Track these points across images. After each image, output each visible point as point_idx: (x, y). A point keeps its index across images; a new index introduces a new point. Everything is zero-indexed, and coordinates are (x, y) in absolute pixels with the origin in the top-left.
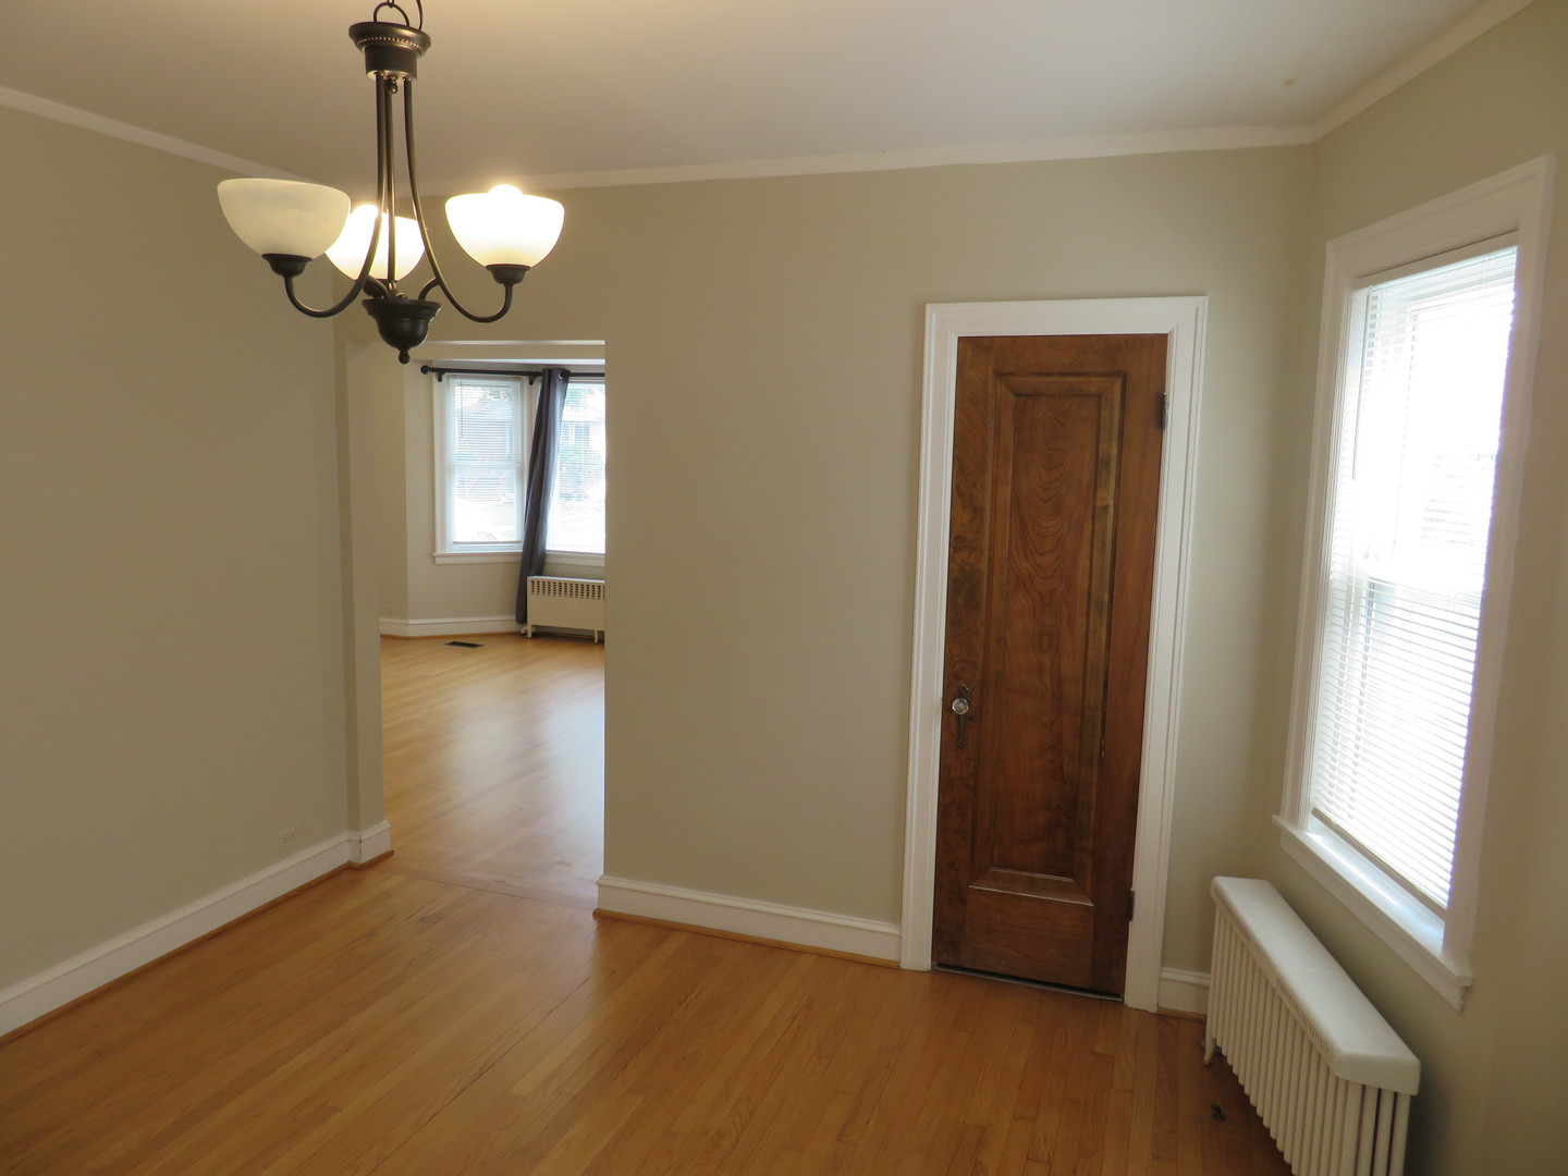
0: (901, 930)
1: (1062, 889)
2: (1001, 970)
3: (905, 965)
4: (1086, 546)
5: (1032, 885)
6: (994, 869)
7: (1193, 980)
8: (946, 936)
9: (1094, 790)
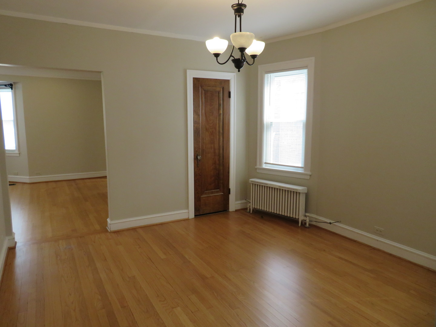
0: (188, 210)
1: (217, 192)
2: (208, 212)
3: (190, 218)
4: (218, 122)
5: (212, 193)
6: (205, 192)
7: (240, 202)
8: (197, 209)
9: (222, 170)
